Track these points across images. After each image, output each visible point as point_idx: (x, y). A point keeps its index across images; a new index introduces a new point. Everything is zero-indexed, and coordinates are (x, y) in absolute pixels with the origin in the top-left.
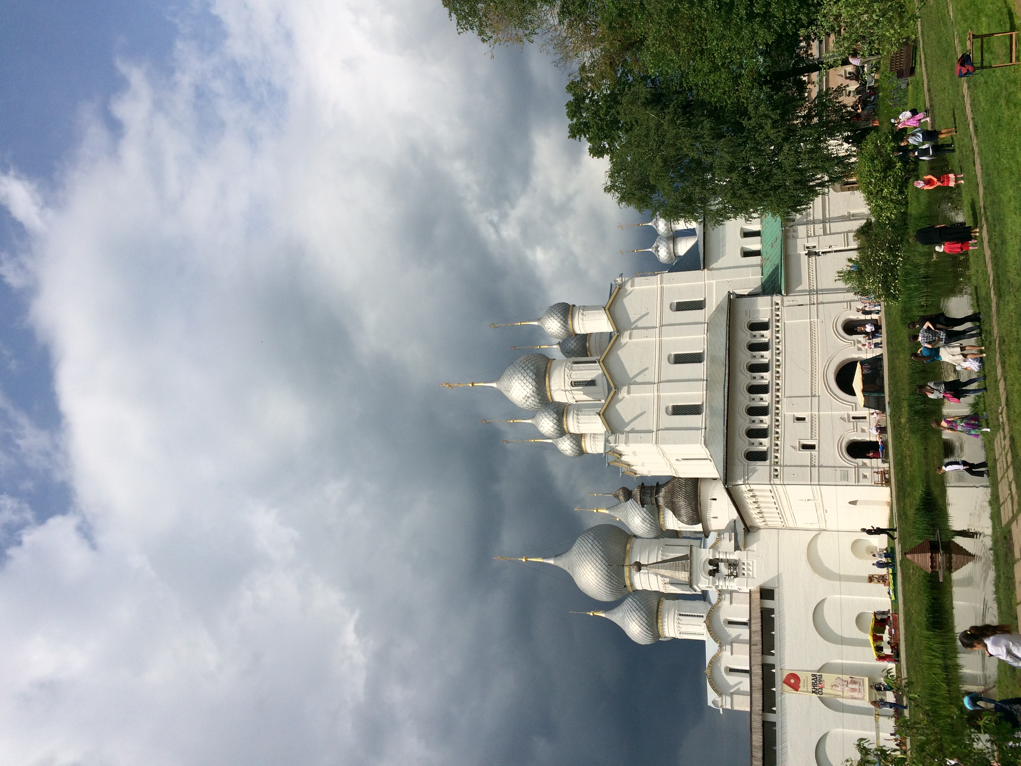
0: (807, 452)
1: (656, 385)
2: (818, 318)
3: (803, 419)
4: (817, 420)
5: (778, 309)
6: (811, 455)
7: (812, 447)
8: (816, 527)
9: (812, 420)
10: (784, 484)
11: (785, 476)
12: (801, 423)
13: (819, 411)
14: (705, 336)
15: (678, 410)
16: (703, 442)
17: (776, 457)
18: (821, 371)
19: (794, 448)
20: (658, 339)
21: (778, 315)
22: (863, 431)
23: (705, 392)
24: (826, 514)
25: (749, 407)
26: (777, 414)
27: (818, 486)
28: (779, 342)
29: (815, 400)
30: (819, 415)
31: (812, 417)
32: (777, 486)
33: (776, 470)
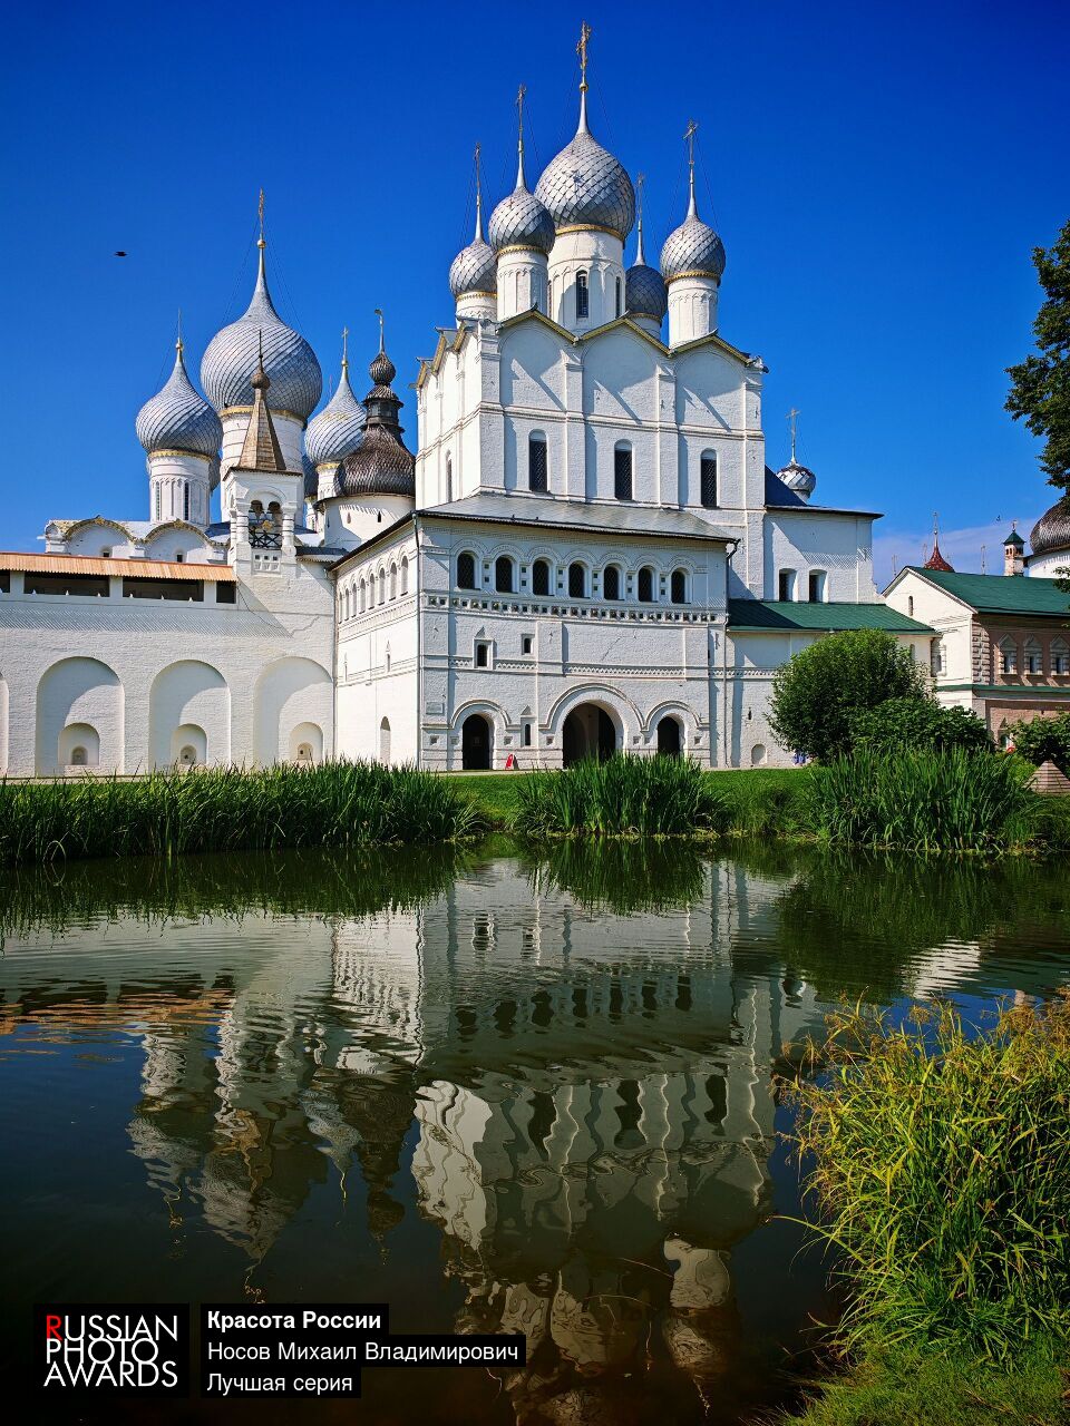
0: (472, 653)
1: (581, 416)
2: (688, 679)
3: (527, 649)
4: (525, 671)
5: (705, 620)
6: (469, 659)
7: (481, 661)
8: (340, 672)
9: (526, 663)
10: (419, 613)
11: (434, 617)
12: (519, 646)
13: (539, 674)
14: (659, 505)
15: (538, 450)
16: (485, 489)
17: (465, 604)
18: (605, 681)
19: (482, 632)
20: (658, 425)
21: (695, 618)
22: (507, 741)
23: (567, 498)
24: (364, 684)
25: (548, 564)
26: (535, 609)
27: (416, 668)
28: (652, 618)
29: (559, 670)
30: (533, 674)
31: (531, 663)
32: (416, 604)
33: (443, 602)
